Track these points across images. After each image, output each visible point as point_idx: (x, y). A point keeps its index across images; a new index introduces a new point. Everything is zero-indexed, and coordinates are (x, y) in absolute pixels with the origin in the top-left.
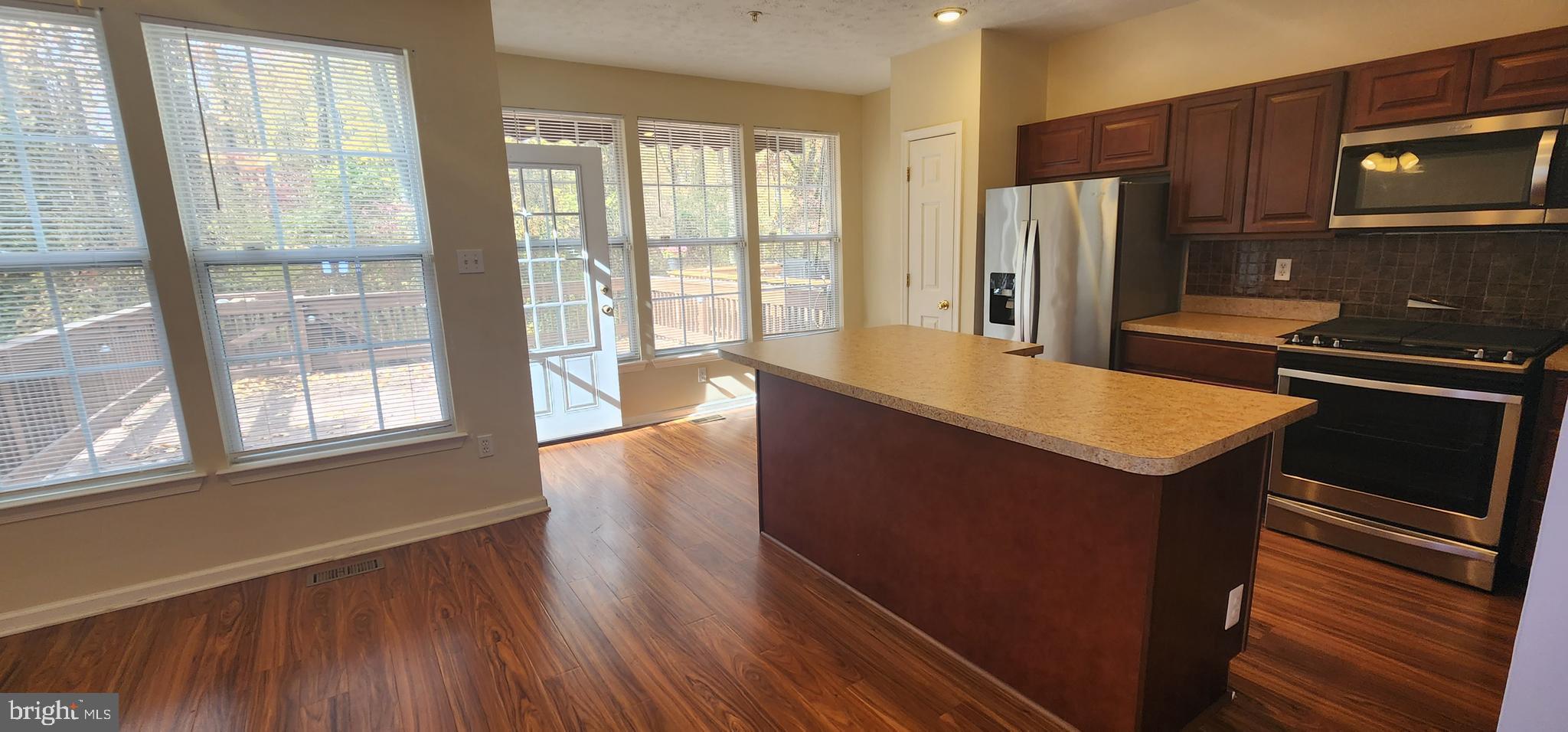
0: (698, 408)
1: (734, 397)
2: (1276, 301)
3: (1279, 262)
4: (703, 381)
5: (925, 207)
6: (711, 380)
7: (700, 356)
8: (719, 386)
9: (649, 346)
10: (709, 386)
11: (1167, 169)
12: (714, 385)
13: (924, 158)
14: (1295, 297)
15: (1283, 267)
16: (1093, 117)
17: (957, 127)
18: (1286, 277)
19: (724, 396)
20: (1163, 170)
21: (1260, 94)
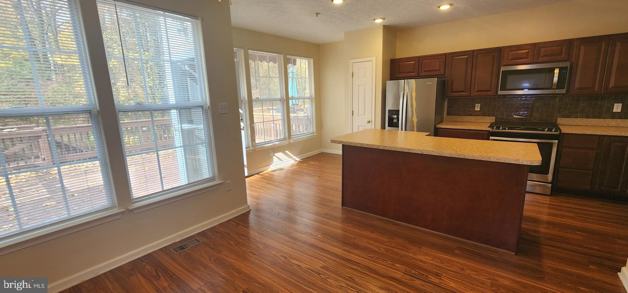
0: (271, 166)
1: (283, 161)
2: (476, 117)
3: (476, 105)
4: (273, 155)
5: (359, 87)
6: (275, 154)
7: (272, 145)
8: (278, 157)
9: (254, 142)
10: (274, 156)
11: (445, 75)
12: (276, 156)
13: (359, 69)
14: (481, 115)
15: (478, 106)
16: (419, 58)
17: (374, 59)
18: (479, 109)
19: (279, 160)
20: (444, 75)
21: (475, 53)
